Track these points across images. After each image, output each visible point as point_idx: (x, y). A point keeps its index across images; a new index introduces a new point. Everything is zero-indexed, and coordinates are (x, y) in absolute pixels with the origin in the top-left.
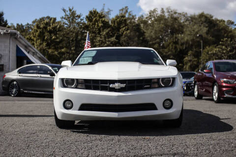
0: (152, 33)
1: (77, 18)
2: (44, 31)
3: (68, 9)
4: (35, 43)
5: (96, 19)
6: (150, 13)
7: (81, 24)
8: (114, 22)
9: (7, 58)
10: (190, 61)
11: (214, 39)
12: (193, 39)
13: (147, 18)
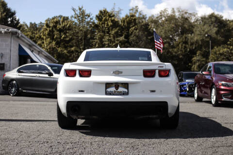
0: (162, 33)
1: (87, 17)
2: (54, 29)
3: (77, 9)
4: (45, 41)
5: (105, 19)
6: (161, 13)
7: (90, 23)
8: (124, 21)
9: (8, 57)
10: (199, 61)
11: (223, 39)
12: (203, 39)
13: (157, 18)
